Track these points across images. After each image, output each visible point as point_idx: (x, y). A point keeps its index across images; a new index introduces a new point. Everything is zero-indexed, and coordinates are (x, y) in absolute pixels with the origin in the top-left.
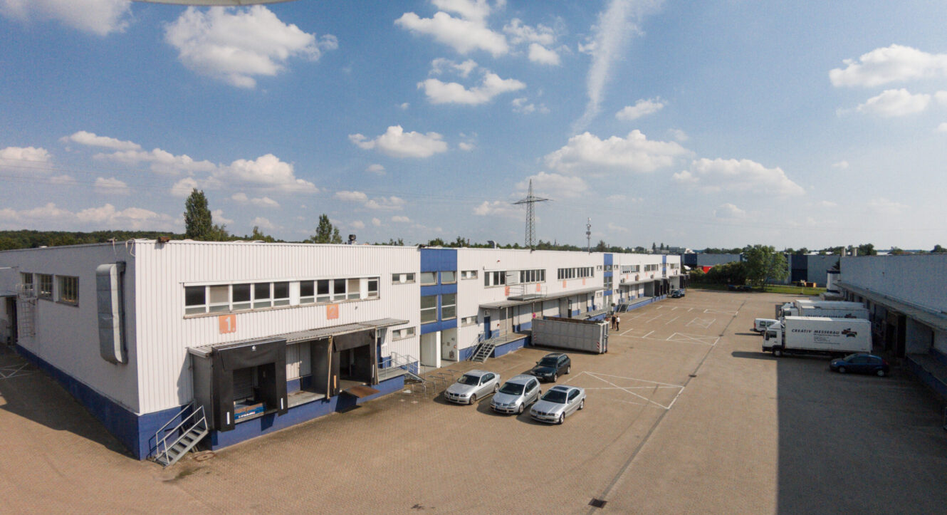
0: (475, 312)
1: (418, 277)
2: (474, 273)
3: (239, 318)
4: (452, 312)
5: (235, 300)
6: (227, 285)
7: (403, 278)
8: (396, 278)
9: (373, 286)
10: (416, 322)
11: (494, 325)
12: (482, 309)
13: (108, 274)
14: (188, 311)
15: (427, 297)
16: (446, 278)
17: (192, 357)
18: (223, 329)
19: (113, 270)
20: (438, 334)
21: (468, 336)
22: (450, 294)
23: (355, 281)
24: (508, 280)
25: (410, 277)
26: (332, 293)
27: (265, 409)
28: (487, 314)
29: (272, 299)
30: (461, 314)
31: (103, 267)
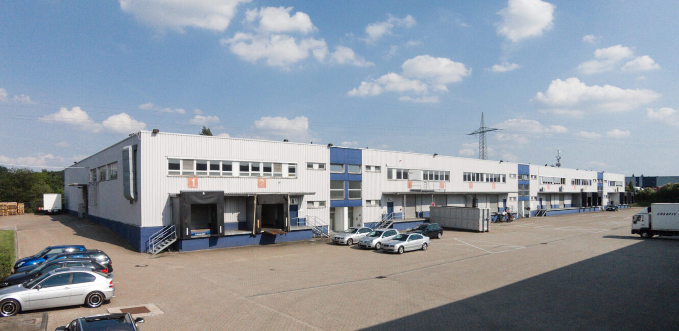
0: (379, 197)
1: (328, 166)
2: (378, 168)
3: (199, 180)
4: (358, 194)
5: (197, 169)
6: (193, 160)
7: (316, 167)
8: (310, 166)
9: (292, 170)
10: (327, 198)
11: (397, 209)
12: (385, 195)
13: (127, 151)
14: (170, 173)
15: (335, 182)
16: (352, 170)
17: (171, 198)
18: (190, 184)
19: (130, 148)
20: (346, 209)
21: (372, 214)
22: (356, 182)
23: (278, 165)
24: (410, 176)
25: (322, 166)
26: (261, 171)
27: (211, 233)
28: (390, 200)
29: (221, 171)
30: (365, 196)
31: (125, 148)
